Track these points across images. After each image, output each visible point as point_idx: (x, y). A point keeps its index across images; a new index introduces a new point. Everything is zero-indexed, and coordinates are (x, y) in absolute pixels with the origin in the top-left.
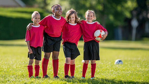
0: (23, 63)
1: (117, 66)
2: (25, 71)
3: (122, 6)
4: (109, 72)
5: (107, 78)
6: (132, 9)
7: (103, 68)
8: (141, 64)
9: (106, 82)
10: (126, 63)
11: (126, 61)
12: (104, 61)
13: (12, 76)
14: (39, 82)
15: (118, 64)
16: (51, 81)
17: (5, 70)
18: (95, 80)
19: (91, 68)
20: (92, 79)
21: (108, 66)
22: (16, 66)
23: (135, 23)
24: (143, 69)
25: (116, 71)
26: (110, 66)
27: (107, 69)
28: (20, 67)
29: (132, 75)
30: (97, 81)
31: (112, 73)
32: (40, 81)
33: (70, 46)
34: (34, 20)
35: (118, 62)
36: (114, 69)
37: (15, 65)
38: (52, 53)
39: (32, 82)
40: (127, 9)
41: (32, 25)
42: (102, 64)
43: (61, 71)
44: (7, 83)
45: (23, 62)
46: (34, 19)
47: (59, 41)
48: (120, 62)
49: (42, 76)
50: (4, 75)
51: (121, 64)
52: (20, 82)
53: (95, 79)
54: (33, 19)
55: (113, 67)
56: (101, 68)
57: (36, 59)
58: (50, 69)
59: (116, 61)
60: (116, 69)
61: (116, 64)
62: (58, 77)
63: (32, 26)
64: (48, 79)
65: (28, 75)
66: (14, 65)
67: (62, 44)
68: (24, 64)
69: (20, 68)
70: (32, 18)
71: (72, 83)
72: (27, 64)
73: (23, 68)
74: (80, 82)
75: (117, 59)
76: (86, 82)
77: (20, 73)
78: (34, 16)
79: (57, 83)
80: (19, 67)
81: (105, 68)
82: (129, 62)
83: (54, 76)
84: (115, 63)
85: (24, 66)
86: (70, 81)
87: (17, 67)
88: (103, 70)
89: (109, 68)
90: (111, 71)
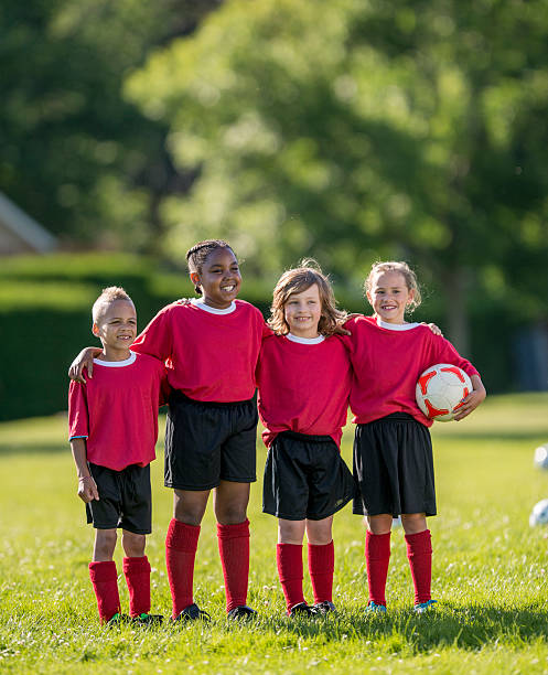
0: (66, 549)
2: (79, 587)
4: (504, 567)
5: (498, 602)
7: (472, 550)
9: (492, 624)
12: (477, 513)
13: (16, 618)
14: (156, 646)
16: (217, 638)
18: (439, 616)
19: (411, 558)
20: (420, 610)
21: (498, 539)
22: (34, 563)
25: (542, 560)
26: (506, 536)
27: (492, 556)
28: (51, 567)
30: (448, 620)
31: (521, 571)
32: (162, 636)
33: (307, 450)
34: (103, 331)
36: (529, 554)
37: (27, 559)
38: (213, 491)
39: (121, 647)
41: (97, 355)
42: (468, 526)
43: (264, 580)
45: (69, 543)
46: (105, 327)
47: (250, 429)
49: (171, 613)
52: (59, 649)
53: (439, 608)
54: (99, 325)
55: (522, 541)
56: (462, 550)
57: (126, 525)
58: (205, 572)
59: (540, 508)
60: (538, 549)
61: (538, 522)
62: (249, 611)
63: (98, 361)
64: (199, 622)
65: (97, 613)
66: (22, 562)
67: (266, 443)
68: (72, 549)
69: (55, 572)
70: (95, 321)
71: (324, 639)
72: (86, 549)
73: (69, 571)
74: (362, 631)
75: (537, 502)
76: (394, 631)
77: (55, 601)
78: (105, 311)
79: (248, 645)
80: (48, 572)
81: (486, 550)
83: (231, 609)
84: (532, 521)
85: (74, 563)
86: (314, 632)
87: (40, 568)
88: (473, 560)
89: (504, 548)
90: (514, 561)
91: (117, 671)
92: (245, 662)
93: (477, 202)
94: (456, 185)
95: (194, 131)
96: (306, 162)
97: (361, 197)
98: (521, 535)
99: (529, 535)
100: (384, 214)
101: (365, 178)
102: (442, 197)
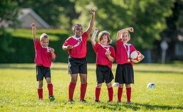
1: (150, 90)
3: (152, 28)
4: (142, 95)
6: (161, 31)
8: (175, 87)
10: (159, 87)
11: (159, 84)
15: (151, 87)
17: (33, 94)
23: (164, 46)
24: (178, 93)
25: (150, 95)
29: (166, 99)
31: (145, 96)
35: (151, 85)
36: (147, 93)
40: (156, 30)
44: (36, 107)
48: (153, 86)
50: (32, 99)
51: (154, 87)
59: (149, 84)
60: (149, 92)
61: (149, 87)
75: (149, 83)
81: (138, 92)
82: (163, 86)
84: (147, 87)
88: (135, 94)
89: (142, 92)
90: (144, 94)
91: (62, 111)
92: (88, 111)
93: (137, 23)
94: (133, 20)
95: (80, 5)
96: (102, 13)
97: (114, 21)
98: (145, 90)
99: (147, 90)
100: (118, 25)
101: (114, 17)
102: (130, 22)
